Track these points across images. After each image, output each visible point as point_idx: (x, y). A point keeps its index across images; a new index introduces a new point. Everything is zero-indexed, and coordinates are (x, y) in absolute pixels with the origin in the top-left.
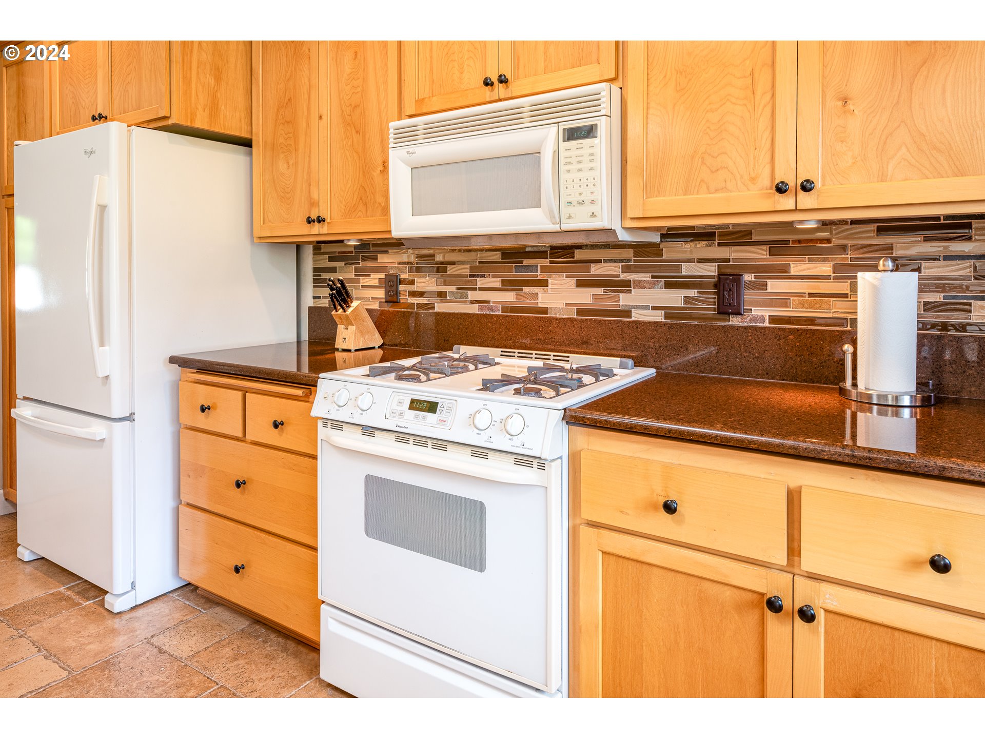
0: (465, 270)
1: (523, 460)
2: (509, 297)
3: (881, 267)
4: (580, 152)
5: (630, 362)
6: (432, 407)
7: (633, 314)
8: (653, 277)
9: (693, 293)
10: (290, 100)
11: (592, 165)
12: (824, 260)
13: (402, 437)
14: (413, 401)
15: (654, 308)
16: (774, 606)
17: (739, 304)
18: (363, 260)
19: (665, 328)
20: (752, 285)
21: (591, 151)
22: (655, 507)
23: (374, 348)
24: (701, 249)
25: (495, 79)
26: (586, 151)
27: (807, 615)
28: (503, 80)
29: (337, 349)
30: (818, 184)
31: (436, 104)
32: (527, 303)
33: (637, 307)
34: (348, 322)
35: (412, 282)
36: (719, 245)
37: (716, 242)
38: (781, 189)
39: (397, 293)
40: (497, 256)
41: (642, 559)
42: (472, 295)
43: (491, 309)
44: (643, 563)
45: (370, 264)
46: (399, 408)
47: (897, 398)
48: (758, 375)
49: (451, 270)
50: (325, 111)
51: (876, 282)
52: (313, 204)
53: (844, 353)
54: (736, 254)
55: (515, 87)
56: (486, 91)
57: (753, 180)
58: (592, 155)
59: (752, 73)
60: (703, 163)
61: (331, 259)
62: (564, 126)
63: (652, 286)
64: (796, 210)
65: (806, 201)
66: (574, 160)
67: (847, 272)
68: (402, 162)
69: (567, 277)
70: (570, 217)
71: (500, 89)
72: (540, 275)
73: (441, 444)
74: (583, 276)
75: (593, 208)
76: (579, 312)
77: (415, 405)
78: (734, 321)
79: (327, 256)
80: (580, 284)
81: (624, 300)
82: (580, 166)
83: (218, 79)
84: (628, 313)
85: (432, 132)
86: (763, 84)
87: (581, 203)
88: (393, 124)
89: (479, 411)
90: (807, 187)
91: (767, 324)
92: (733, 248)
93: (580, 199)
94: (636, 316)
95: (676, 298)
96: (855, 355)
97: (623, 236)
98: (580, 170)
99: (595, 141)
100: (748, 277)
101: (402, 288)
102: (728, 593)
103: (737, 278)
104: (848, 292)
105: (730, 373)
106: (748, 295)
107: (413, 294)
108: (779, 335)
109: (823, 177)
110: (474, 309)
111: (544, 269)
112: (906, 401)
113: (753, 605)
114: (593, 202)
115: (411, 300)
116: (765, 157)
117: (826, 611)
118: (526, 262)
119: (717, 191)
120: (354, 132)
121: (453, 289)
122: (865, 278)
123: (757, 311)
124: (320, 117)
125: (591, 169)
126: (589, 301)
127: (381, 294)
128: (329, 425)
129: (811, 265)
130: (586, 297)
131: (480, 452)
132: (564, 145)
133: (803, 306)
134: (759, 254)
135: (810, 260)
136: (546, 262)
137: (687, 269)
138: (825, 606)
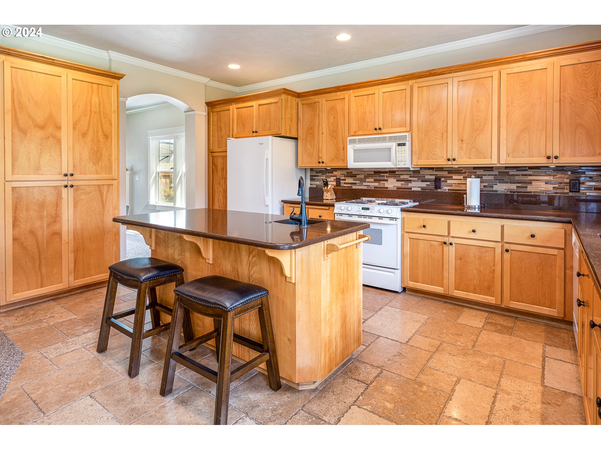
0: (362, 176)
1: (391, 219)
2: (376, 184)
3: (472, 177)
4: (401, 149)
5: (412, 201)
6: (368, 209)
7: (412, 189)
8: (418, 179)
9: (428, 183)
10: (312, 127)
11: (405, 152)
12: (461, 175)
13: (360, 216)
14: (362, 208)
15: (418, 187)
16: (445, 243)
17: (440, 186)
18: (328, 173)
19: (421, 192)
20: (444, 181)
21: (404, 149)
22: (421, 227)
23: (333, 199)
24: (431, 172)
25: (378, 128)
26: (403, 149)
27: (451, 244)
28: (380, 129)
29: (324, 199)
30: (457, 159)
31: (360, 133)
32: (382, 186)
33: (413, 187)
34: (328, 191)
35: (345, 180)
36: (435, 171)
37: (435, 170)
38: (449, 160)
39: (340, 183)
40: (373, 173)
41: (418, 238)
42: (364, 184)
43: (371, 188)
44: (418, 239)
45: (330, 174)
46: (359, 210)
47: (475, 206)
48: (445, 204)
49: (358, 176)
50: (324, 132)
51: (470, 181)
52: (319, 158)
53: (464, 197)
54: (439, 173)
55: (383, 131)
56: (375, 132)
57: (443, 157)
58: (404, 150)
59: (442, 133)
60: (431, 153)
61: (317, 173)
62: (397, 143)
63: (418, 181)
64: (452, 165)
65: (454, 163)
66: (400, 151)
67: (465, 178)
68: (352, 148)
69: (394, 179)
70: (399, 164)
71: (378, 131)
72: (386, 178)
73: (371, 217)
74: (398, 178)
75: (405, 163)
76: (397, 188)
77: (363, 209)
78: (439, 190)
79: (315, 172)
80: (397, 181)
81: (410, 185)
82: (402, 152)
83: (291, 121)
84: (411, 189)
85: (360, 141)
86: (445, 136)
87: (401, 161)
88: (348, 138)
89: (381, 209)
90: (454, 160)
91: (447, 191)
92: (439, 172)
93: (402, 160)
94: (413, 189)
95: (424, 184)
96: (466, 197)
97: (412, 169)
98: (402, 153)
99: (406, 147)
100: (443, 179)
101: (341, 181)
102: (436, 243)
103: (440, 180)
105: (438, 203)
106: (443, 184)
107: (345, 183)
108: (450, 194)
109: (458, 158)
110: (366, 188)
111: (387, 177)
112: (477, 207)
113: (441, 244)
114: (405, 161)
115: (344, 185)
116: (445, 152)
117: (455, 243)
118: (381, 174)
119: (434, 159)
120: (334, 138)
121: (359, 182)
122: (468, 179)
123: (445, 188)
124: (323, 133)
125: (404, 153)
126: (400, 185)
127: (335, 183)
128: (338, 215)
129: (458, 176)
130: (399, 184)
131: (380, 218)
132: (397, 147)
133: (456, 186)
134: (446, 174)
135: (458, 175)
136: (388, 175)
137: (427, 177)
138: (455, 242)
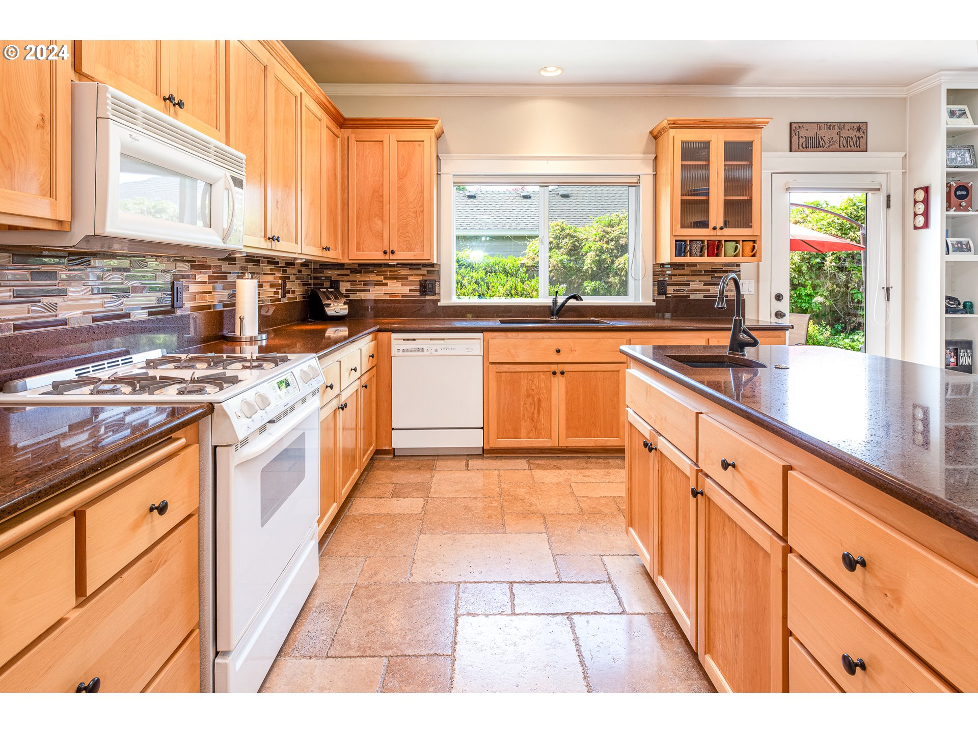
8: (142, 283)
9: (160, 295)
12: (206, 273)
15: (142, 309)
20: (185, 288)
28: (180, 104)
33: (132, 310)
62: (230, 173)
76: (94, 319)
78: (179, 312)
84: (129, 316)
94: (133, 316)
95: (153, 299)
104: (212, 290)
123: (186, 305)
129: (202, 275)
133: (200, 300)
135: (202, 272)
